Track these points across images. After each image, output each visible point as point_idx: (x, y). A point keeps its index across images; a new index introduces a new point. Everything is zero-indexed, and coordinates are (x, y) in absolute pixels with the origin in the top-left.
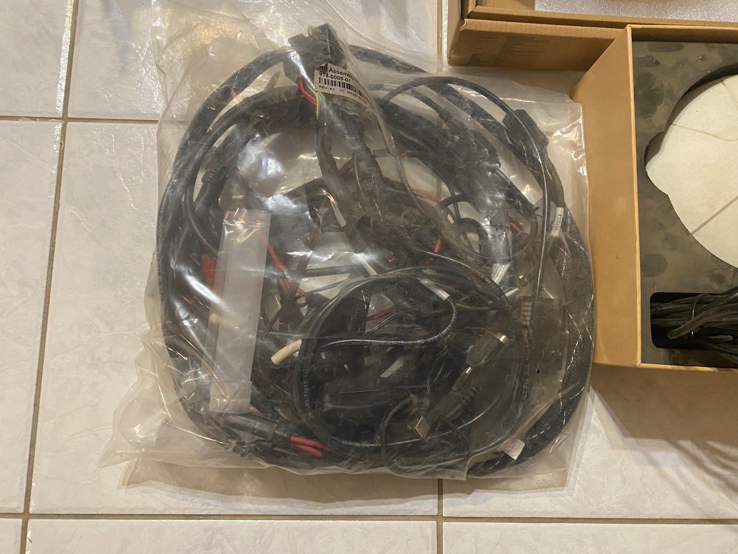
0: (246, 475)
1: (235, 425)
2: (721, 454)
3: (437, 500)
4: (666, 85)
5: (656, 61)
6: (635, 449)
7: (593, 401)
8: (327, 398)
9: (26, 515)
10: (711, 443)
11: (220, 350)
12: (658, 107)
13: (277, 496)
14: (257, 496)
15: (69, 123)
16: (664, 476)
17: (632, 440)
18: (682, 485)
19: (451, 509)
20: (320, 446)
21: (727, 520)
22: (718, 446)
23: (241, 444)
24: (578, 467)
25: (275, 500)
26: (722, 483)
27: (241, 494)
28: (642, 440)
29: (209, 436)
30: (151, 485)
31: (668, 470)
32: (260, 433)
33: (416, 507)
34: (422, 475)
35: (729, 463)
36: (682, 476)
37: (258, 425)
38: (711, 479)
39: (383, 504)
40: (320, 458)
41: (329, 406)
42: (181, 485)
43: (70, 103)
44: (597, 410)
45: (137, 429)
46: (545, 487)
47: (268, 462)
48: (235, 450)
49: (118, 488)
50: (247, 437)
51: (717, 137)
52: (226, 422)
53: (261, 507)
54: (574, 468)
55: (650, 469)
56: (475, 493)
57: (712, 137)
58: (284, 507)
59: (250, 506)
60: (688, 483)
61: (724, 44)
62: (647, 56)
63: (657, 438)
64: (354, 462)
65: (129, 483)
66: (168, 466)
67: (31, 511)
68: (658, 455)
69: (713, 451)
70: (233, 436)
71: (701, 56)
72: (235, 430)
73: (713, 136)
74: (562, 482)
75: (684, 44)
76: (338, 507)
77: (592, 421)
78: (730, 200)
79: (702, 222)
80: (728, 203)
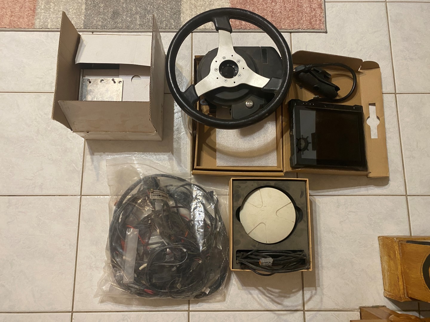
0: (134, 299)
1: (130, 287)
2: (271, 291)
3: (188, 306)
5: (240, 186)
6: (245, 290)
7: (234, 276)
8: (154, 279)
9: (72, 312)
10: (268, 288)
11: (126, 267)
13: (143, 305)
14: (137, 305)
15: (82, 197)
16: (254, 298)
17: (245, 287)
18: (259, 300)
19: (192, 308)
20: (152, 291)
21: (272, 310)
22: (269, 289)
23: (131, 291)
24: (229, 295)
25: (142, 306)
26: (270, 299)
27: (132, 305)
28: (247, 287)
29: (123, 289)
30: (107, 303)
31: (255, 296)
32: (136, 288)
33: (182, 308)
34: (181, 299)
35: (273, 294)
36: (259, 298)
37: (136, 287)
38: (268, 298)
39: (172, 307)
40: (152, 295)
41: (154, 281)
42: (116, 303)
43: (82, 191)
44: (235, 279)
45: (104, 287)
46: (219, 301)
47: (138, 296)
48: (130, 293)
49: (98, 304)
50: (133, 289)
52: (128, 286)
53: (138, 308)
54: (228, 296)
55: (250, 296)
56: (199, 304)
58: (144, 308)
59: (135, 308)
60: (260, 300)
62: (238, 185)
63: (252, 286)
64: (161, 296)
65: (101, 302)
66: (112, 297)
67: (74, 311)
68: (252, 292)
69: (268, 290)
70: (129, 289)
72: (130, 288)
73: (255, 206)
74: (224, 300)
75: (247, 181)
76: (160, 308)
77: (233, 282)
78: (258, 224)
79: (251, 231)
80: (257, 225)
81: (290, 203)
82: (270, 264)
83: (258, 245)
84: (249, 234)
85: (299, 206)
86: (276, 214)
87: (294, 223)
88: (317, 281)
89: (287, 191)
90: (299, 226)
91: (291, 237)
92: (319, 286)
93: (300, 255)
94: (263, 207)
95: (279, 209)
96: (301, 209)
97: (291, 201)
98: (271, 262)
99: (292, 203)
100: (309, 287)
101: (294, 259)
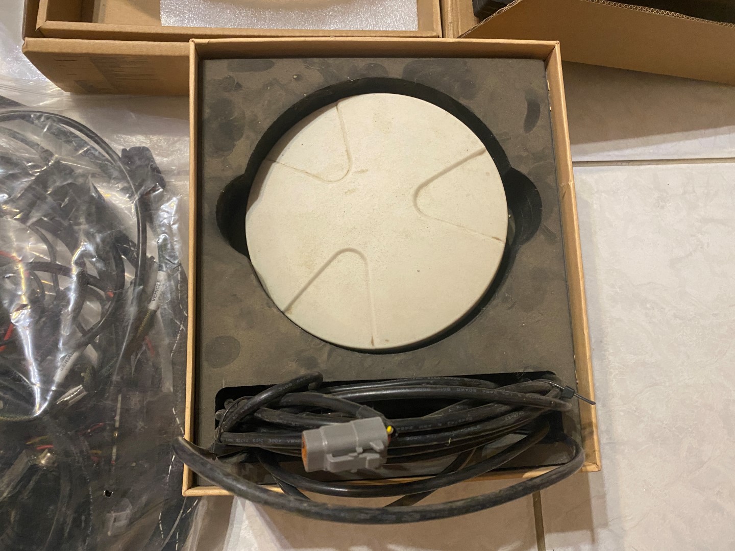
4: (248, 114)
5: (238, 83)
7: (244, 506)
12: (238, 143)
51: (317, 177)
57: (311, 178)
61: (326, 59)
62: (227, 78)
71: (295, 75)
73: (314, 176)
75: (274, 60)
78: (328, 259)
79: (297, 292)
80: (325, 261)
81: (481, 153)
82: (369, 456)
83: (330, 355)
84: (289, 308)
85: (523, 169)
86: (416, 205)
87: (501, 246)
88: (594, 502)
89: (463, 102)
90: (527, 256)
91: (491, 311)
92: (605, 525)
93: (544, 392)
94: (350, 174)
95: (429, 177)
96: (531, 178)
97: (483, 146)
98: (379, 446)
99: (487, 154)
100: (563, 530)
101: (515, 416)
